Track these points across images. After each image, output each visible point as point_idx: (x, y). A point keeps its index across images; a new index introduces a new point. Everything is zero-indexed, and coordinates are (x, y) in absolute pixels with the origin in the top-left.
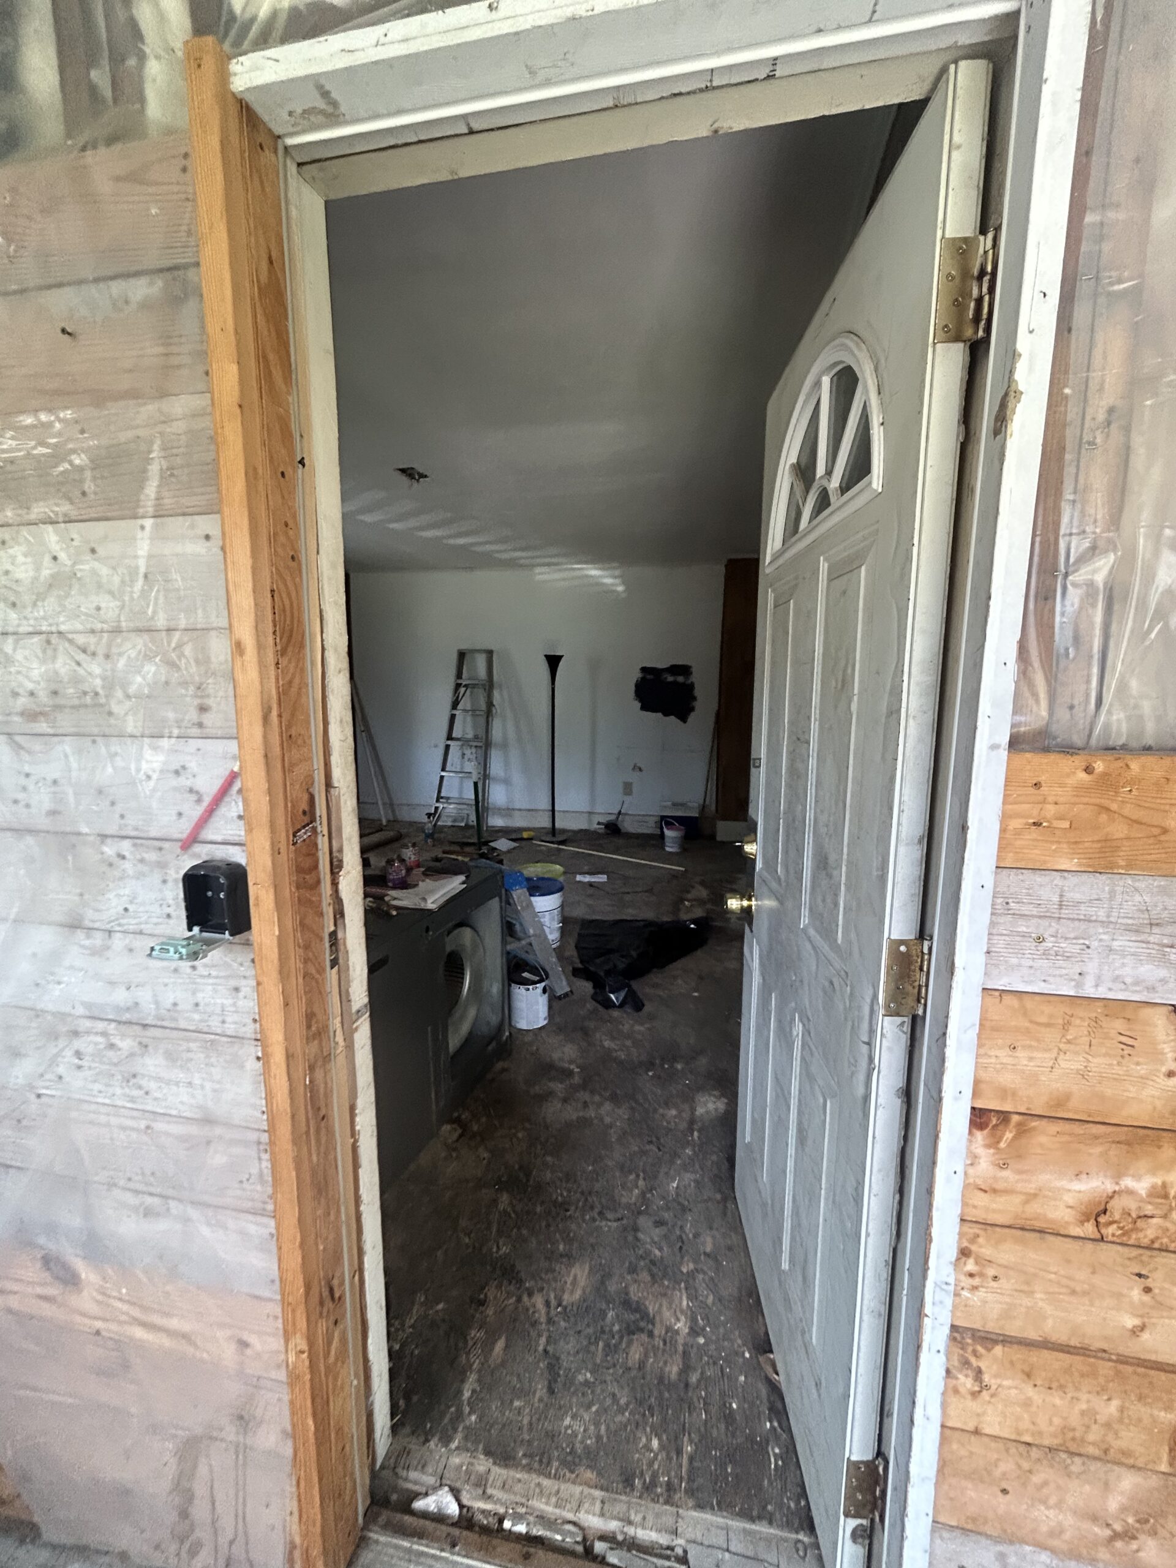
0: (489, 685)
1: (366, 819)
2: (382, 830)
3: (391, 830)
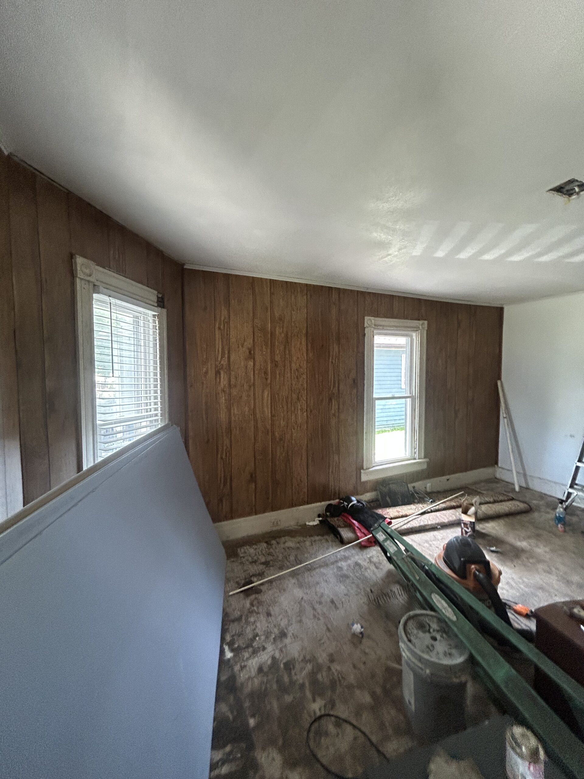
1: (503, 481)
2: (512, 499)
3: (520, 501)
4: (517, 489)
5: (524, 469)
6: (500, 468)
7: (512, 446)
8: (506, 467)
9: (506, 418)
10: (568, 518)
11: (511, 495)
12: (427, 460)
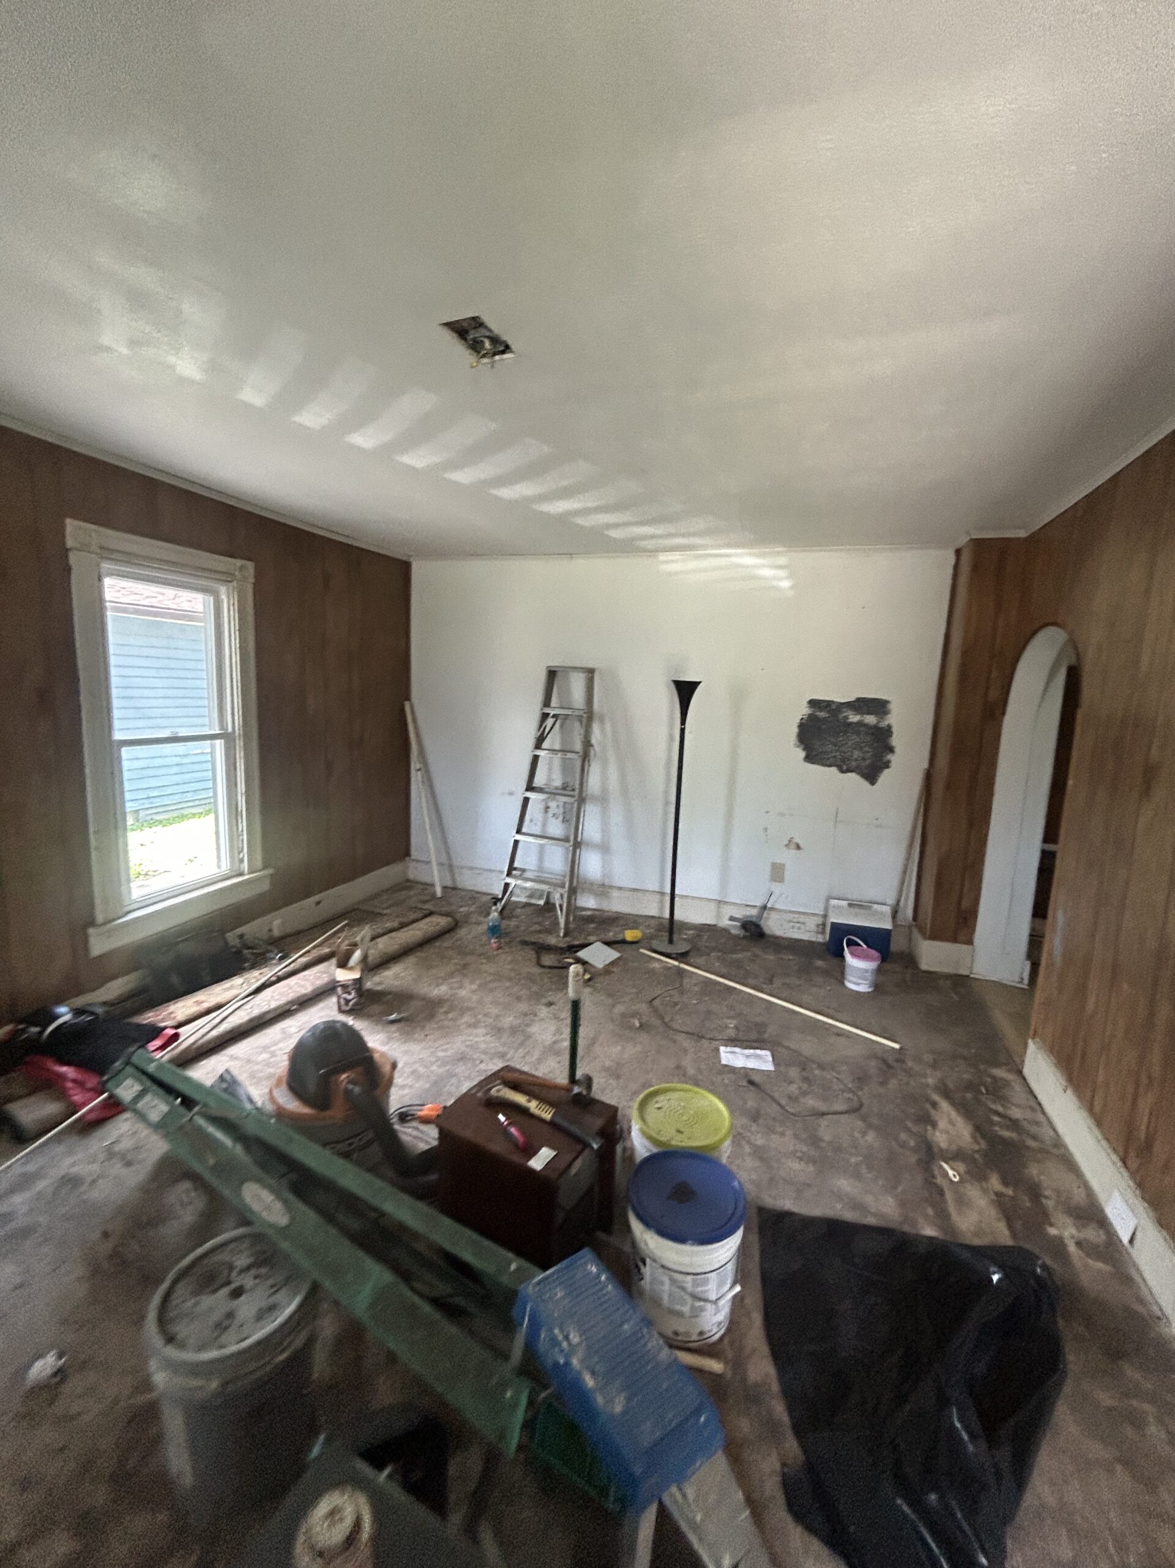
0: (588, 717)
1: (417, 883)
2: (431, 914)
3: (442, 915)
4: (439, 892)
5: (449, 858)
6: (413, 860)
7: (430, 818)
8: (423, 859)
9: (419, 770)
10: (505, 923)
11: (429, 906)
12: (270, 871)
